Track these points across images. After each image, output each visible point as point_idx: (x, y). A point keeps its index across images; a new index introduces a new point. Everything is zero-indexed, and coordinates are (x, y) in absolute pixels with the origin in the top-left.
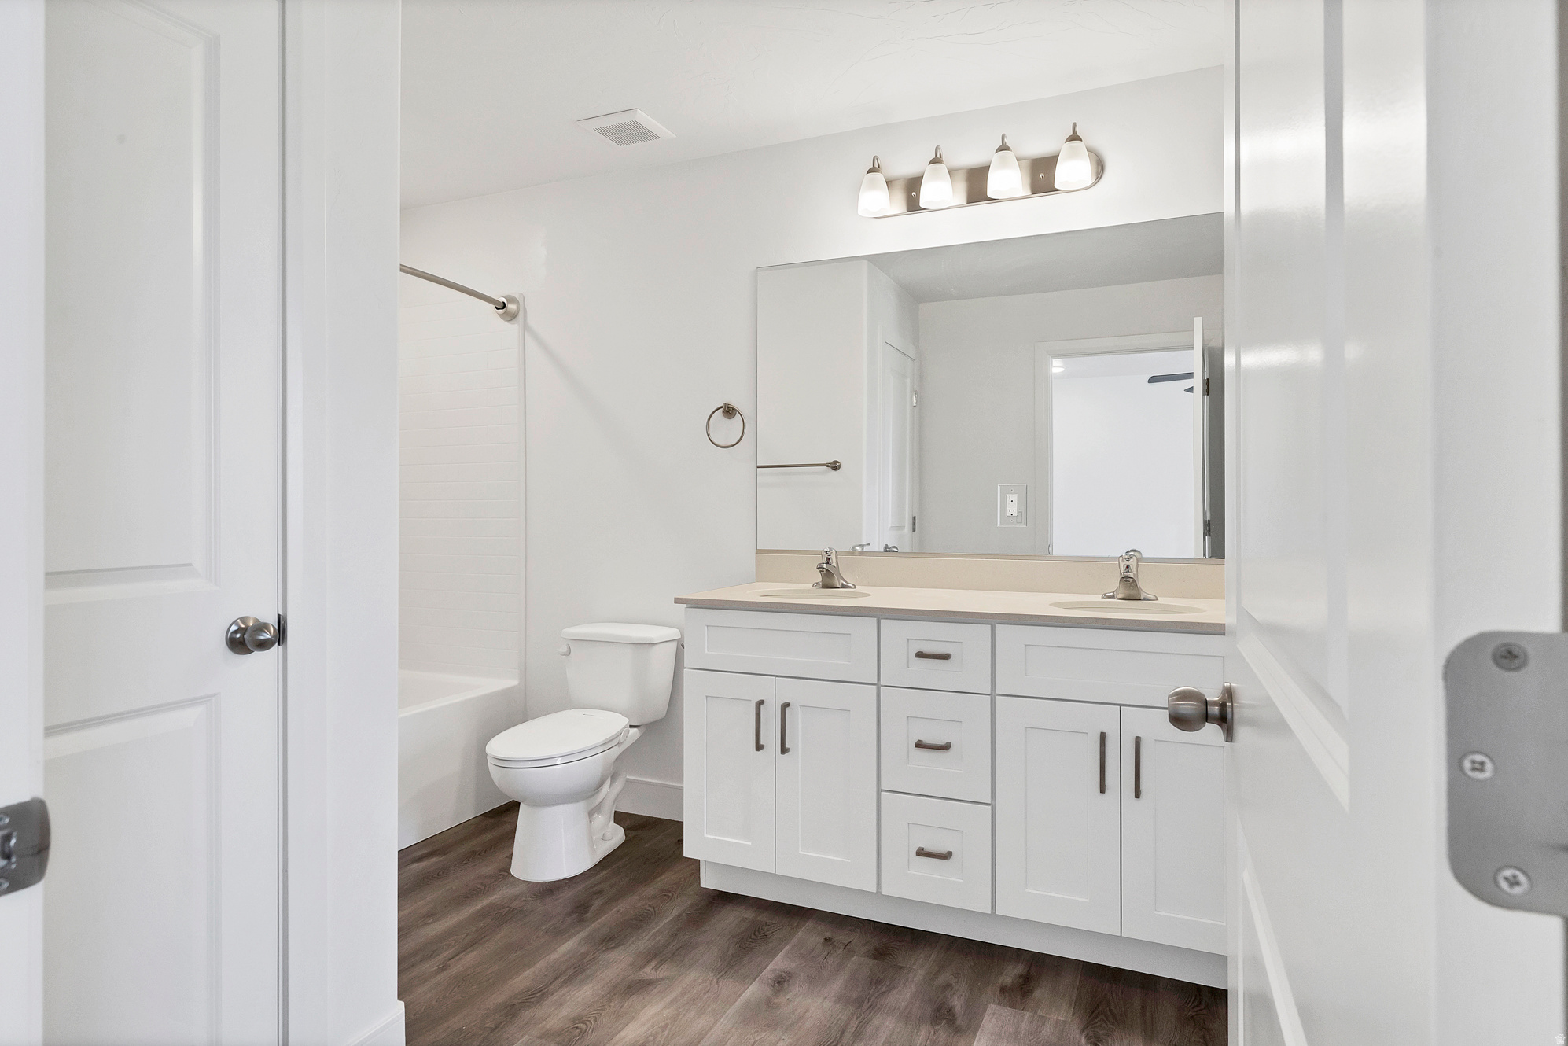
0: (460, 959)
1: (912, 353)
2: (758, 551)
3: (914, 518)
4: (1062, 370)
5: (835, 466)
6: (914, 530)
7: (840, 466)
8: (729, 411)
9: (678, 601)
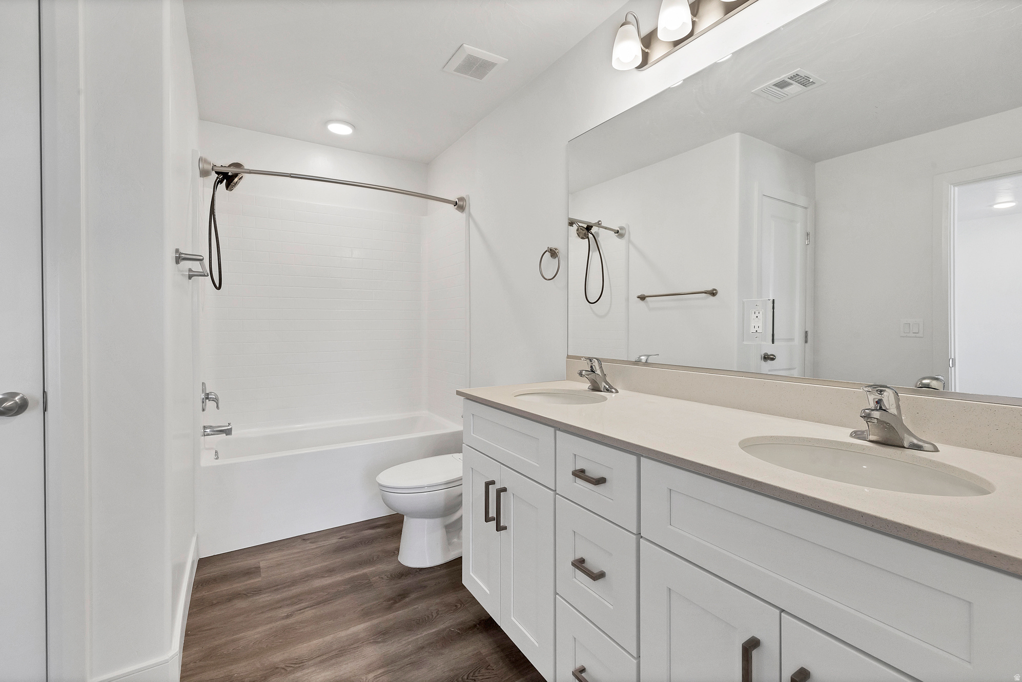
0: (303, 612)
1: (802, 200)
2: (568, 357)
3: (806, 332)
4: (1013, 204)
5: (713, 293)
6: (806, 342)
7: (717, 293)
8: (553, 253)
9: (459, 393)
